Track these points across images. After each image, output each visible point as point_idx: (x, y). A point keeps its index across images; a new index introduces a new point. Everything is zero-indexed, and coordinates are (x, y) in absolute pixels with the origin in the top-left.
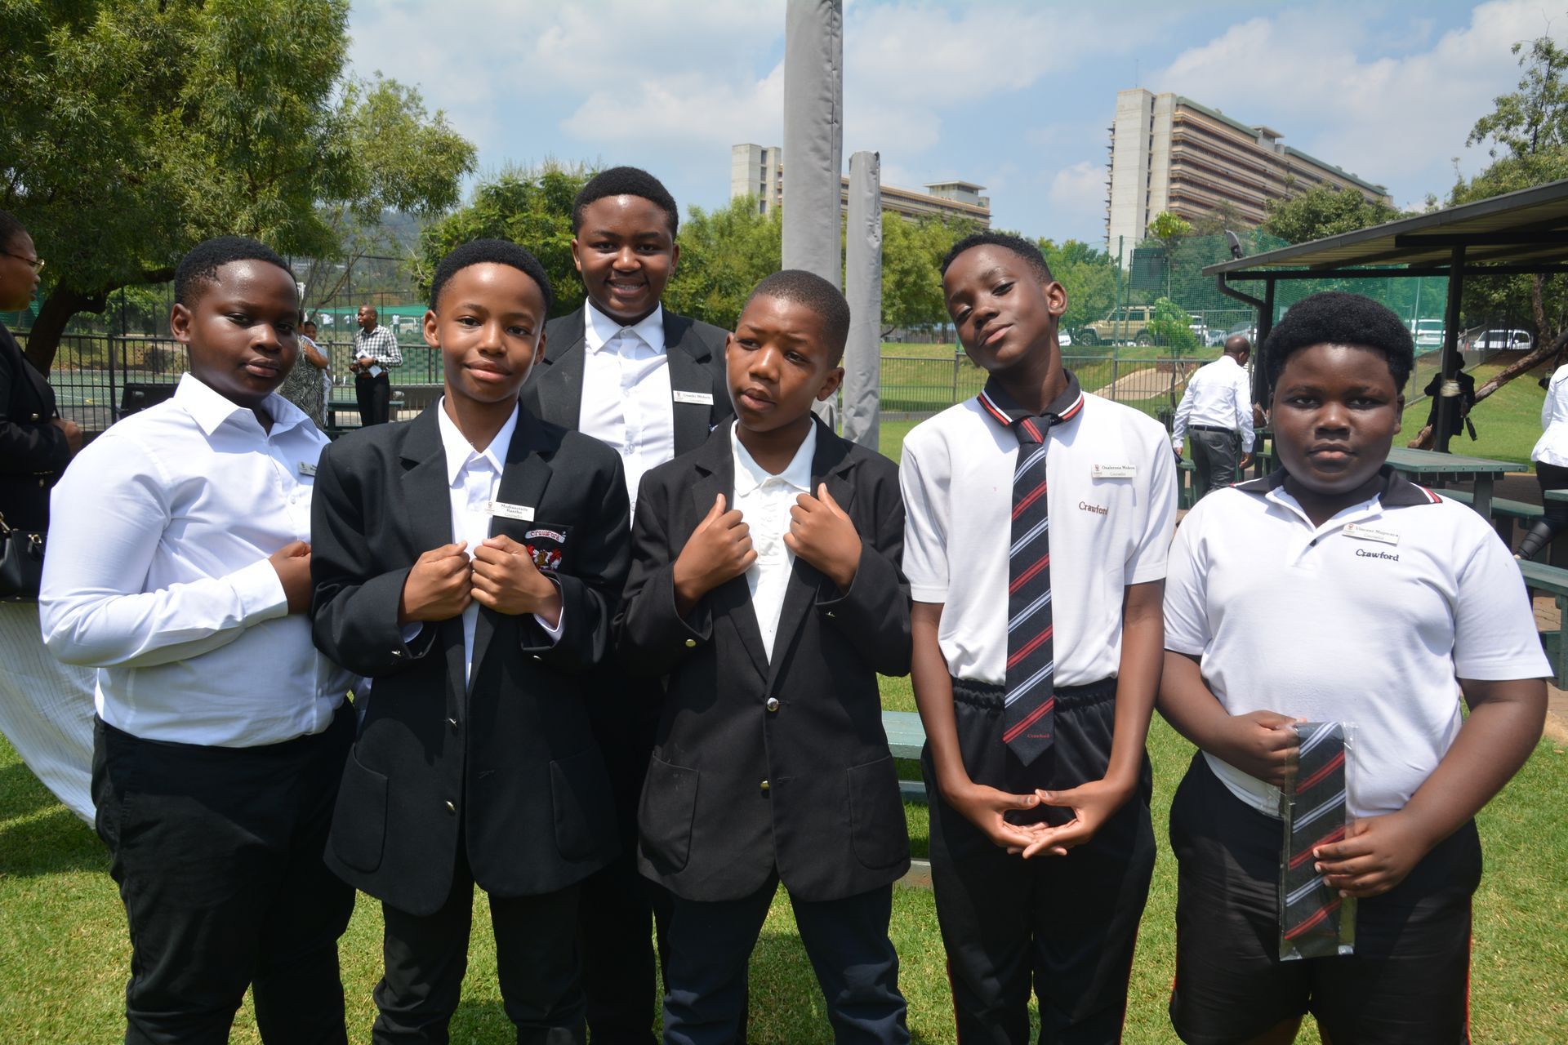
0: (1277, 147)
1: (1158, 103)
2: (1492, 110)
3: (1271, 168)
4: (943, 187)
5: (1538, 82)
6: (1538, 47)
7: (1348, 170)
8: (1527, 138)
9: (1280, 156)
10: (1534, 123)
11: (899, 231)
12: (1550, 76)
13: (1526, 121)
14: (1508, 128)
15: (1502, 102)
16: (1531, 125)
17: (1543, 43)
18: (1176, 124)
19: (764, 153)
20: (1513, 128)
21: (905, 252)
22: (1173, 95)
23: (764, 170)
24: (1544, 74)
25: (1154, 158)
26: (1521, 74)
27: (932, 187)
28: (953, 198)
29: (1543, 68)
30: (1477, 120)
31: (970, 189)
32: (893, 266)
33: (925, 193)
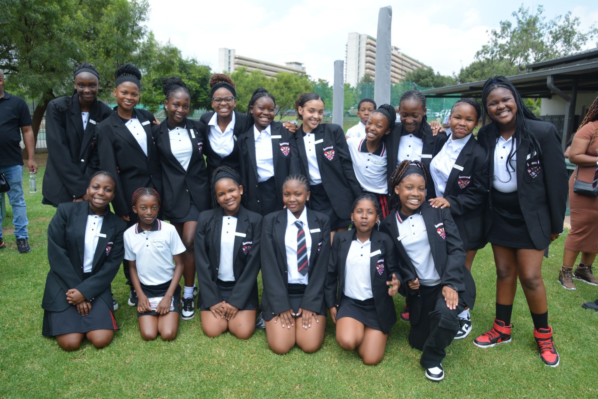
0: (399, 53)
1: (362, 37)
2: (480, 49)
3: (397, 59)
4: (290, 63)
5: (493, 41)
6: (492, 31)
7: (420, 61)
8: (490, 58)
9: (400, 56)
10: (492, 53)
11: (294, 79)
12: (496, 40)
13: (490, 53)
14: (485, 54)
15: (484, 47)
16: (491, 54)
17: (494, 31)
18: (367, 44)
19: (229, 51)
20: (486, 54)
21: (296, 86)
22: (366, 35)
23: (229, 57)
24: (494, 40)
25: (360, 55)
26: (488, 39)
27: (287, 63)
28: (294, 67)
29: (494, 38)
30: (476, 52)
31: (300, 64)
32: (293, 91)
33: (284, 65)
